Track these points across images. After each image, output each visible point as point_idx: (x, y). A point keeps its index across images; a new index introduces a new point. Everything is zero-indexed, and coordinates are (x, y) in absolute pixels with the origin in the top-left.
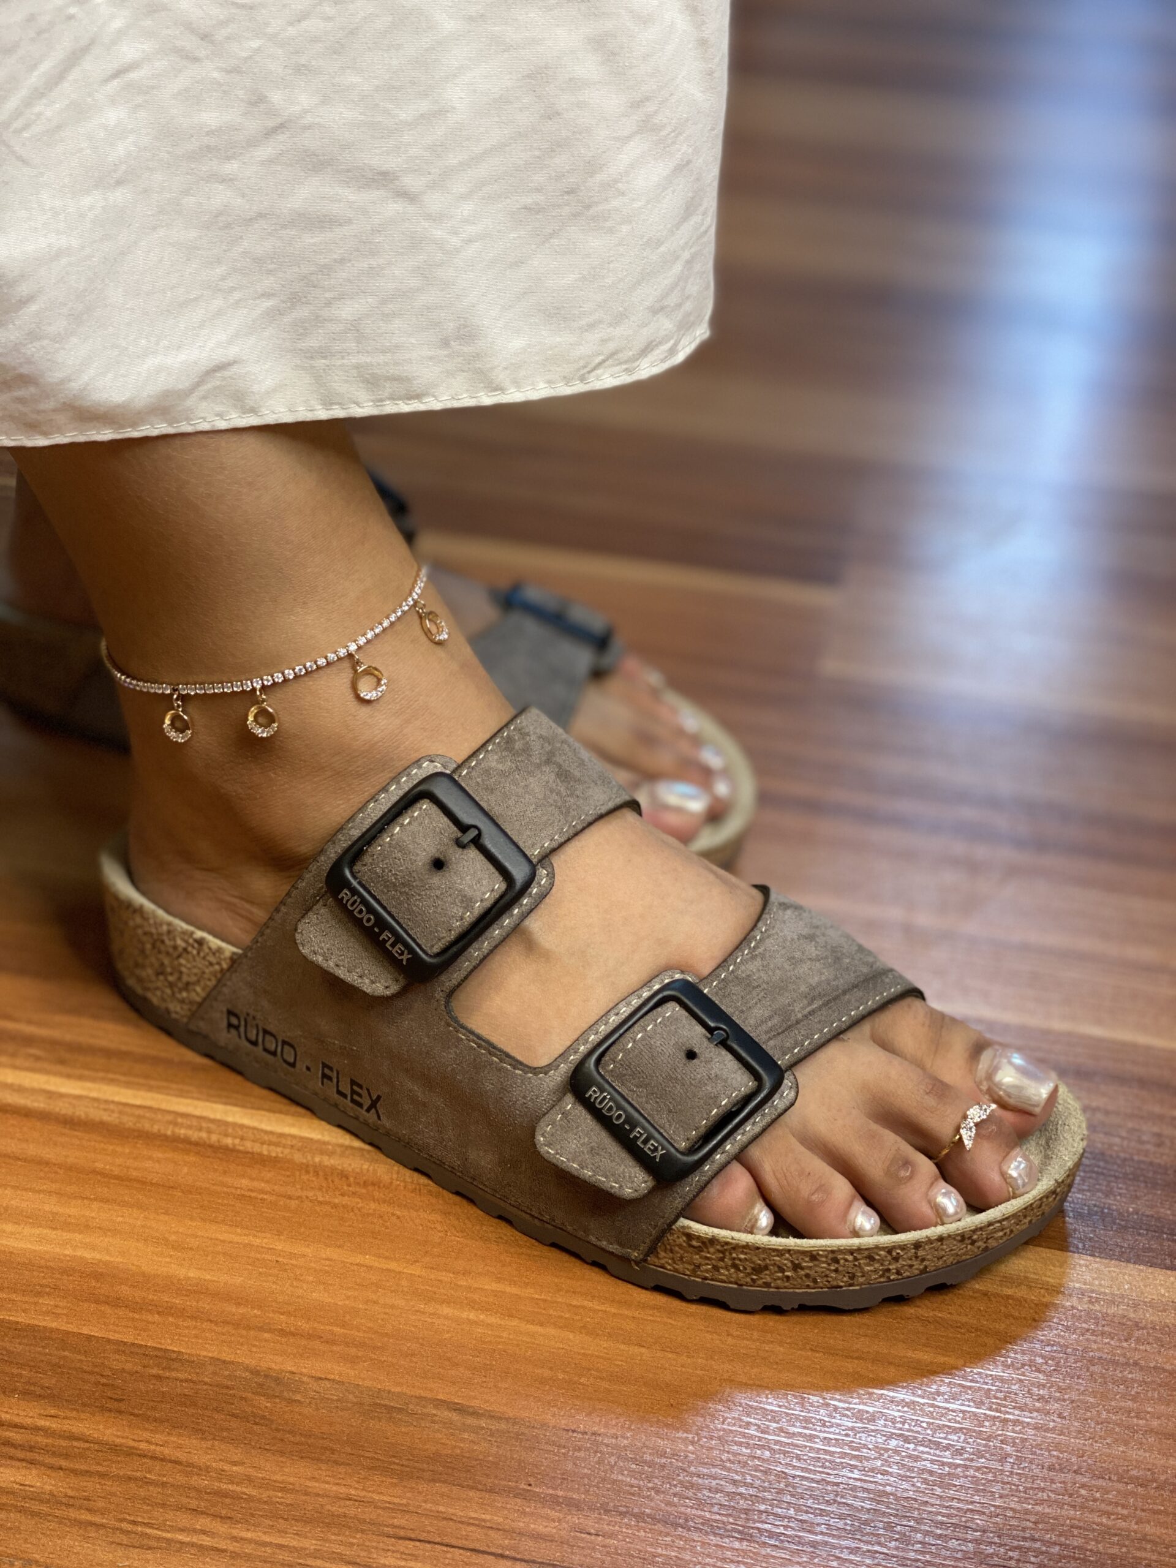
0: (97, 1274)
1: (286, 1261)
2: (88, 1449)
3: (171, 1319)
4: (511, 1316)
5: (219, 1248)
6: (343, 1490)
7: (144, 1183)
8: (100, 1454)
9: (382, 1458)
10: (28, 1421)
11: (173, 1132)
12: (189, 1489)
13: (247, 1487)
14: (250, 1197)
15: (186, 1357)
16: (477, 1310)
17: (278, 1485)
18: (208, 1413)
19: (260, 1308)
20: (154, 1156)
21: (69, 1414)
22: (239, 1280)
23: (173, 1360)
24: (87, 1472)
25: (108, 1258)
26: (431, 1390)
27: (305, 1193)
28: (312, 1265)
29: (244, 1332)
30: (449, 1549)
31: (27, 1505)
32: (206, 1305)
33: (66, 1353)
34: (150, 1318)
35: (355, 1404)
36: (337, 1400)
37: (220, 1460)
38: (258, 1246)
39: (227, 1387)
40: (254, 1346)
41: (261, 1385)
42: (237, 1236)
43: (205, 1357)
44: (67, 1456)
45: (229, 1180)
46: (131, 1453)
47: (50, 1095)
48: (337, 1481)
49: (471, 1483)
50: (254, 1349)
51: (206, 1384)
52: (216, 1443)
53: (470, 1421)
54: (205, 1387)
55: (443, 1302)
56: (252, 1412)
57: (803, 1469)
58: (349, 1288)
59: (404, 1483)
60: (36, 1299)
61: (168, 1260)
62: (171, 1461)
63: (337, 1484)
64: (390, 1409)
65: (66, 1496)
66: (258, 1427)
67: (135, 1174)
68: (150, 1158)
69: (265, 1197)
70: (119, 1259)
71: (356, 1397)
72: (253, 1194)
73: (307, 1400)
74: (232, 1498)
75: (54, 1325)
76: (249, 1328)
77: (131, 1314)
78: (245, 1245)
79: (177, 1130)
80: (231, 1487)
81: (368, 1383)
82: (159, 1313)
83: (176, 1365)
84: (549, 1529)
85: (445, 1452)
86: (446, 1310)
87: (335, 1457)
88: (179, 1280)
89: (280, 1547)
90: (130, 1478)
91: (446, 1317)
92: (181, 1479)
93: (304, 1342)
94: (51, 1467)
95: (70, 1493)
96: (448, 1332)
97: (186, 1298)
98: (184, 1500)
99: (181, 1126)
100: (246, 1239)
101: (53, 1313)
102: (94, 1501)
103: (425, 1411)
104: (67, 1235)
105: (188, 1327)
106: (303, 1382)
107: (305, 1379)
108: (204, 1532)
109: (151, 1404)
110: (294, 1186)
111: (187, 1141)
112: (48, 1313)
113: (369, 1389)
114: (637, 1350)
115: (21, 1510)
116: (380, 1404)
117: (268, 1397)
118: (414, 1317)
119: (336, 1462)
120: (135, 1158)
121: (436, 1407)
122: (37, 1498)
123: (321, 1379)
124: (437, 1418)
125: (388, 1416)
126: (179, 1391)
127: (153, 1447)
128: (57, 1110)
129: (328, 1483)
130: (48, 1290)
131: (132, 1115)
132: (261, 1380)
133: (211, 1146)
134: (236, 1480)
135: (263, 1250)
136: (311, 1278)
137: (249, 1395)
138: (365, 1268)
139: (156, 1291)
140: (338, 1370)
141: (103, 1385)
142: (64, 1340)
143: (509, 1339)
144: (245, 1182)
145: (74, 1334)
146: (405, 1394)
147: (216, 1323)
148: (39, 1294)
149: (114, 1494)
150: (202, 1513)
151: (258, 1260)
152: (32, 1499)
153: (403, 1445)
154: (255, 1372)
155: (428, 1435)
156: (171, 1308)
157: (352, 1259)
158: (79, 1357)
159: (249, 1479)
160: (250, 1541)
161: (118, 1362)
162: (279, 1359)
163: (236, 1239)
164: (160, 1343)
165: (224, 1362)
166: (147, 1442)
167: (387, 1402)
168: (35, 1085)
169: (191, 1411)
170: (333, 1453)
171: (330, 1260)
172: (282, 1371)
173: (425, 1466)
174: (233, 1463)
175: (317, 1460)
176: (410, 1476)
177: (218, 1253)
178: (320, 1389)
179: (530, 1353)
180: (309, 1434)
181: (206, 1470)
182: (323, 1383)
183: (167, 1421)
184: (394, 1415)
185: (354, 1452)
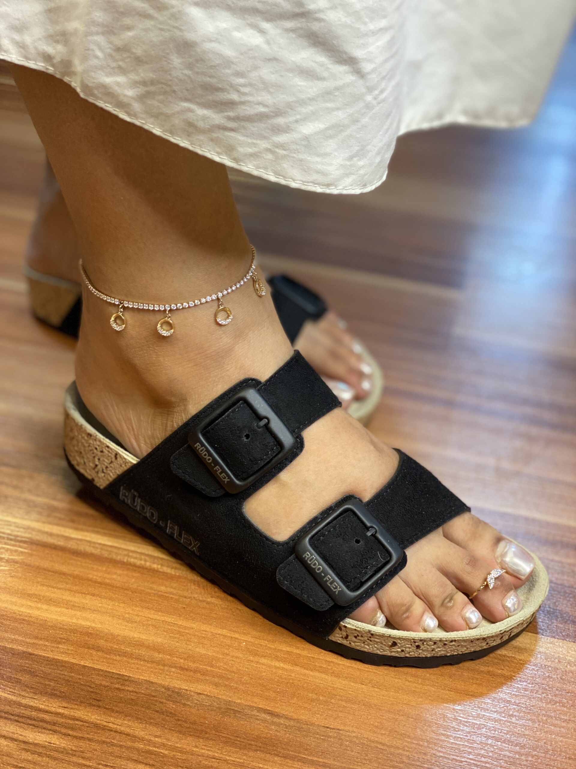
0: (88, 633)
1: (183, 631)
2: (83, 725)
3: (125, 659)
4: (296, 665)
5: (150, 623)
6: (210, 753)
7: (113, 586)
8: (89, 728)
9: (231, 737)
10: (53, 710)
11: (127, 561)
12: (134, 749)
13: (162, 749)
14: (165, 596)
15: (133, 679)
16: (279, 661)
17: (178, 749)
18: (144, 709)
19: (170, 655)
20: (118, 572)
21: (73, 706)
22: (159, 640)
23: (126, 680)
24: (83, 737)
25: (93, 625)
26: (256, 703)
27: (193, 596)
28: (197, 633)
29: (162, 668)
31: (52, 754)
32: (143, 652)
33: (73, 674)
34: (115, 658)
35: (217, 708)
36: (209, 706)
37: (149, 734)
38: (169, 622)
39: (154, 696)
40: (167, 675)
41: (170, 696)
42: (159, 617)
43: (142, 679)
44: (72, 729)
45: (155, 587)
46: (104, 728)
47: (67, 538)
48: (208, 749)
49: (276, 752)
50: (167, 677)
51: (142, 694)
52: (147, 725)
53: (275, 720)
54: (142, 696)
55: (262, 656)
56: (166, 710)
57: (444, 753)
58: (214, 647)
59: (242, 751)
60: (58, 646)
61: (124, 627)
62: (124, 734)
63: (208, 750)
64: (235, 712)
65: (72, 750)
66: (169, 718)
67: (108, 581)
68: (116, 573)
69: (173, 596)
70: (100, 626)
71: (218, 704)
72: (167, 595)
73: (194, 705)
74: (155, 755)
75: (67, 659)
76: (164, 665)
77: (105, 655)
78: (163, 621)
79: (129, 559)
80: (154, 749)
81: (224, 697)
82: (119, 655)
83: (127, 683)
85: (262, 736)
86: (263, 660)
87: (207, 735)
88: (129, 638)
90: (104, 742)
91: (263, 664)
92: (129, 744)
93: (192, 674)
94: (65, 734)
95: (74, 748)
96: (264, 672)
97: (133, 648)
98: (131, 755)
99: (132, 557)
100: (163, 618)
101: (66, 653)
102: (86, 753)
103: (252, 713)
104: (73, 612)
105: (134, 663)
106: (191, 695)
107: (193, 694)
109: (115, 703)
110: (188, 591)
111: (135, 566)
112: (62, 653)
113: (224, 700)
114: (360, 686)
115: (49, 756)
116: (230, 709)
117: (175, 702)
118: (247, 663)
119: (207, 738)
120: (108, 573)
121: (258, 711)
122: (57, 750)
123: (200, 694)
124: (258, 718)
125: (234, 715)
126: (129, 697)
128: (69, 546)
129: (204, 749)
130: (64, 640)
131: (107, 550)
132: (170, 693)
133: (146, 569)
134: (157, 745)
135: (172, 624)
136: (196, 640)
137: (164, 701)
138: (222, 636)
139: (118, 643)
140: (208, 689)
141: (91, 692)
142: (72, 667)
143: (295, 677)
144: (163, 588)
145: (77, 664)
146: (243, 704)
147: (148, 662)
148: (59, 643)
149: (96, 750)
150: (140, 762)
151: (169, 629)
152: (54, 751)
153: (241, 731)
154: (168, 689)
155: (254, 726)
156: (125, 653)
157: (216, 631)
158: (79, 677)
159: (164, 745)
161: (98, 680)
162: (179, 682)
163: (158, 618)
164: (120, 671)
165: (152, 682)
166: (113, 723)
167: (233, 708)
168: (59, 533)
169: (135, 707)
170: (206, 734)
171: (206, 631)
172: (180, 689)
173: (253, 743)
174: (156, 736)
175: (198, 737)
176: (245, 748)
177: (149, 625)
178: (200, 700)
179: (305, 685)
180: (194, 723)
181: (142, 739)
182: (201, 696)
183: (123, 713)
184: (237, 714)
185: (217, 733)
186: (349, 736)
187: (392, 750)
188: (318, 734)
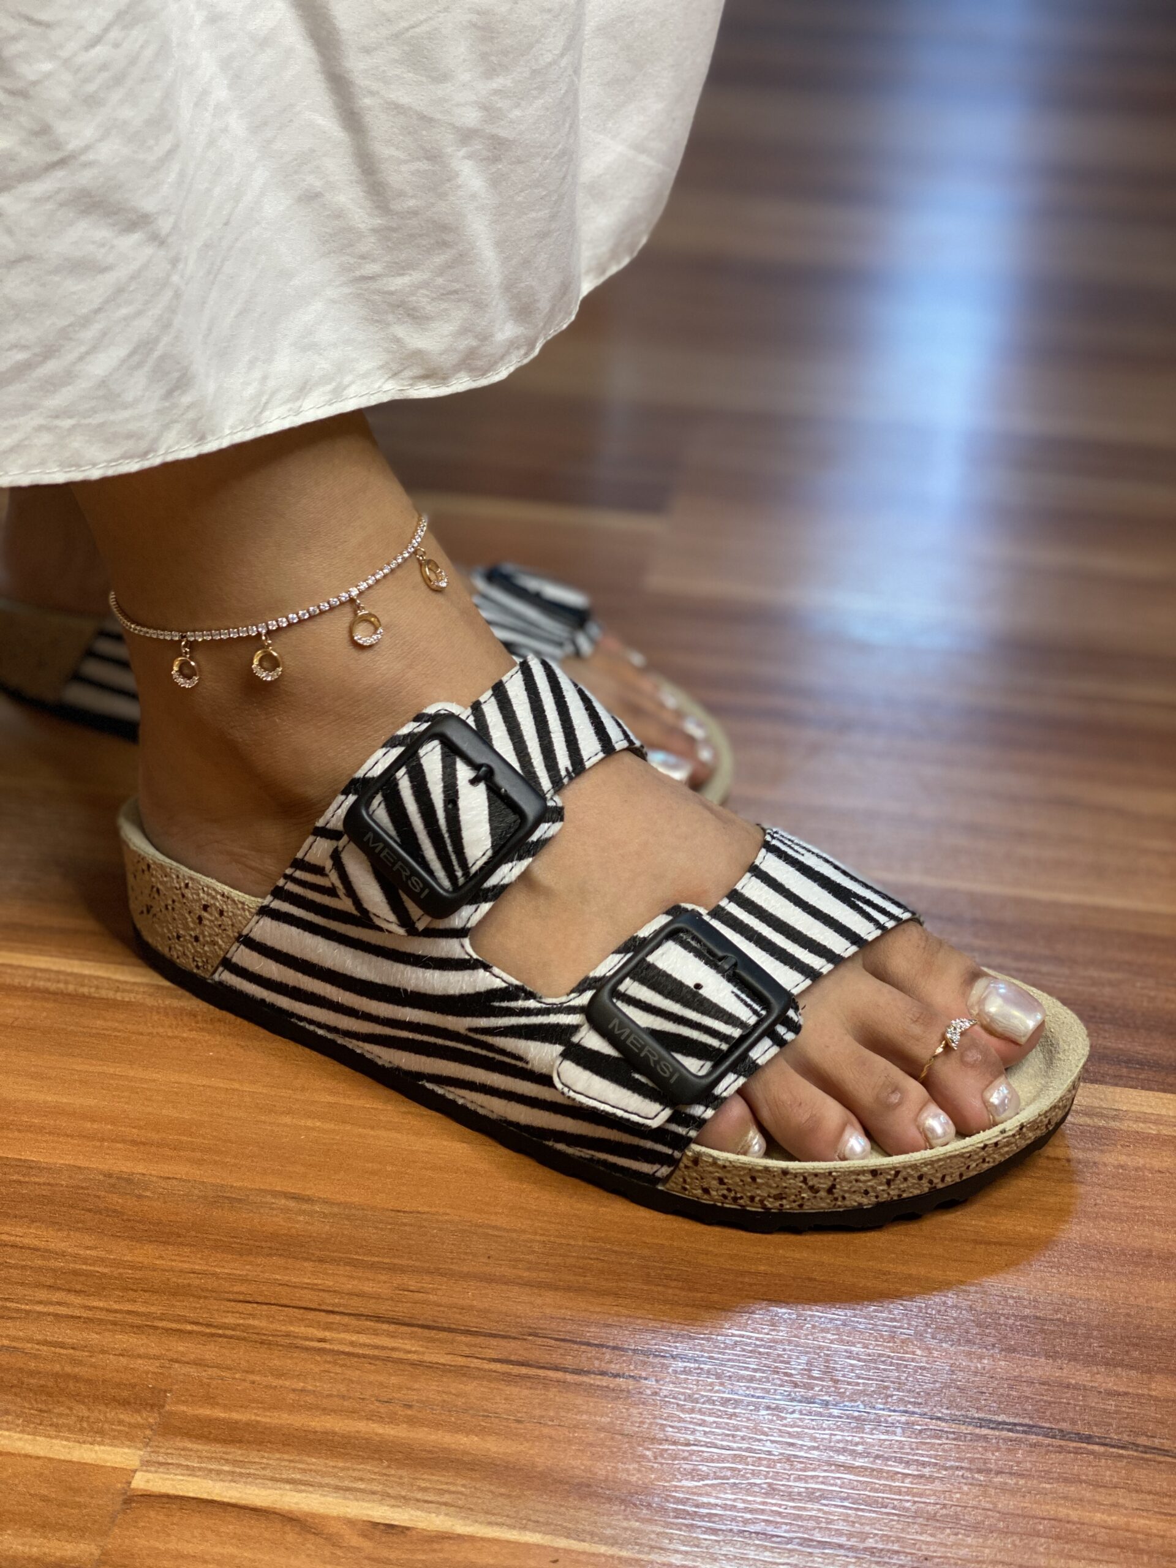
1: (138, 1085)
3: (29, 1135)
4: (344, 1122)
5: (75, 1077)
9: (225, 1239)
11: (33, 985)
12: (47, 1270)
13: (98, 1266)
14: (104, 1034)
15: (45, 1165)
16: (313, 1118)
17: (128, 1263)
18: (64, 1209)
19: (113, 1123)
22: (94, 1103)
23: (32, 1168)
26: (270, 1184)
27: (155, 1031)
28: (163, 1087)
29: (98, 1144)
30: (283, 1308)
32: (63, 1122)
34: (11, 1135)
35: (199, 1197)
36: (184, 1195)
37: (75, 1246)
38: (111, 1074)
39: (82, 1188)
40: (108, 1154)
41: (113, 1186)
42: (92, 1067)
43: (62, 1164)
45: (86, 1021)
48: (181, 1259)
49: (305, 1255)
50: (107, 1156)
51: (62, 1186)
52: (72, 1233)
53: (305, 1206)
54: (62, 1189)
55: (283, 1113)
56: (106, 1207)
58: (195, 1105)
59: (245, 1258)
61: (27, 1088)
62: (29, 1248)
63: (183, 1261)
64: (233, 1200)
66: (111, 1219)
68: (11, 1006)
69: (118, 1034)
71: (201, 1191)
72: (107, 1033)
73: (156, 1196)
74: (86, 1276)
76: (103, 1140)
78: (100, 1074)
79: (36, 983)
80: (84, 1267)
81: (212, 1180)
82: (19, 1131)
83: (34, 1172)
84: (374, 1289)
85: (282, 1232)
86: (287, 1120)
87: (181, 1239)
88: (38, 1103)
89: (129, 1312)
91: (286, 1125)
92: (39, 1262)
93: (153, 1149)
96: (286, 1137)
97: (45, 1118)
98: (43, 1279)
99: (41, 979)
100: (99, 1069)
103: (263, 1200)
105: (46, 1141)
106: (152, 1182)
107: (154, 1179)
108: (59, 1304)
109: (12, 1204)
110: (146, 1023)
111: (47, 991)
113: (213, 1184)
116: (223, 1196)
117: (122, 1194)
118: (255, 1126)
119: (182, 1244)
121: (274, 1196)
123: (169, 1178)
124: (274, 1206)
125: (229, 1205)
126: (37, 1192)
127: (13, 1238)
129: (175, 1260)
132: (113, 1181)
133: (69, 995)
134: (89, 1261)
135: (116, 1076)
136: (161, 1098)
137: (103, 1194)
138: (209, 1088)
139: (16, 1113)
140: (182, 1170)
143: (343, 1141)
144: (99, 1023)
146: (246, 1187)
147: (72, 1136)
150: (59, 1289)
151: (112, 1085)
153: (242, 1228)
154: (108, 1175)
155: (266, 1219)
156: (30, 1127)
157: (199, 1082)
159: (102, 1261)
160: (101, 1309)
162: (129, 1164)
163: (91, 1069)
164: (20, 1155)
165: (79, 1168)
166: (8, 1234)
167: (228, 1195)
169: (49, 1208)
170: (179, 1237)
171: (180, 1083)
172: (133, 1173)
173: (263, 1244)
174: (88, 1248)
175: (164, 1243)
176: (250, 1253)
177: (75, 1081)
178: (169, 1187)
179: (361, 1151)
180: (160, 1223)
181: (63, 1254)
182: (170, 1182)
183: (26, 1217)
184: (236, 1204)
185: (199, 1235)
186: (437, 1221)
187: (514, 1235)
188: (381, 1222)
